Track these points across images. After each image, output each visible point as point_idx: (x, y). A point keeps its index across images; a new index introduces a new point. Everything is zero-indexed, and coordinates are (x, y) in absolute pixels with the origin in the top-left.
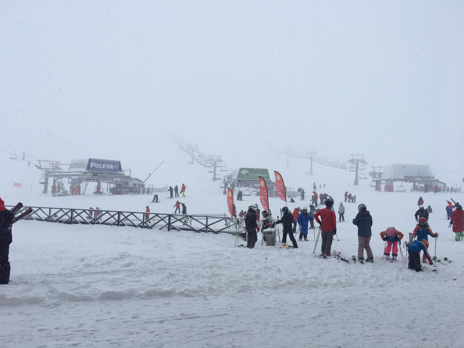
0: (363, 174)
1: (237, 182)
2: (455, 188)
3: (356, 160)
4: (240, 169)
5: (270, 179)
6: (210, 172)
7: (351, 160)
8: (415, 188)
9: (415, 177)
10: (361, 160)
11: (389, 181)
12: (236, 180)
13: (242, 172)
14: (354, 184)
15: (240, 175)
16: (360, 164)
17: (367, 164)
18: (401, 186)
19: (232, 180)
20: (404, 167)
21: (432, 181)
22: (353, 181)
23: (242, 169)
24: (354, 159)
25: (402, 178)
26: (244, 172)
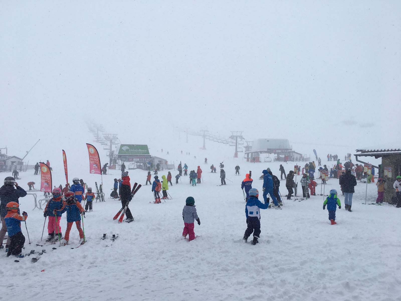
0: (240, 148)
1: (117, 157)
2: (306, 157)
3: (235, 136)
4: (121, 146)
5: (149, 154)
6: (104, 149)
7: (231, 136)
8: (278, 159)
9: (276, 150)
10: (240, 136)
11: (256, 153)
12: (117, 155)
13: (123, 148)
14: (234, 157)
15: (121, 150)
16: (239, 139)
17: (244, 139)
18: (268, 157)
19: (114, 156)
20: (268, 141)
21: (289, 152)
22: (233, 154)
23: (122, 146)
24: (234, 135)
25: (266, 150)
26: (124, 148)
